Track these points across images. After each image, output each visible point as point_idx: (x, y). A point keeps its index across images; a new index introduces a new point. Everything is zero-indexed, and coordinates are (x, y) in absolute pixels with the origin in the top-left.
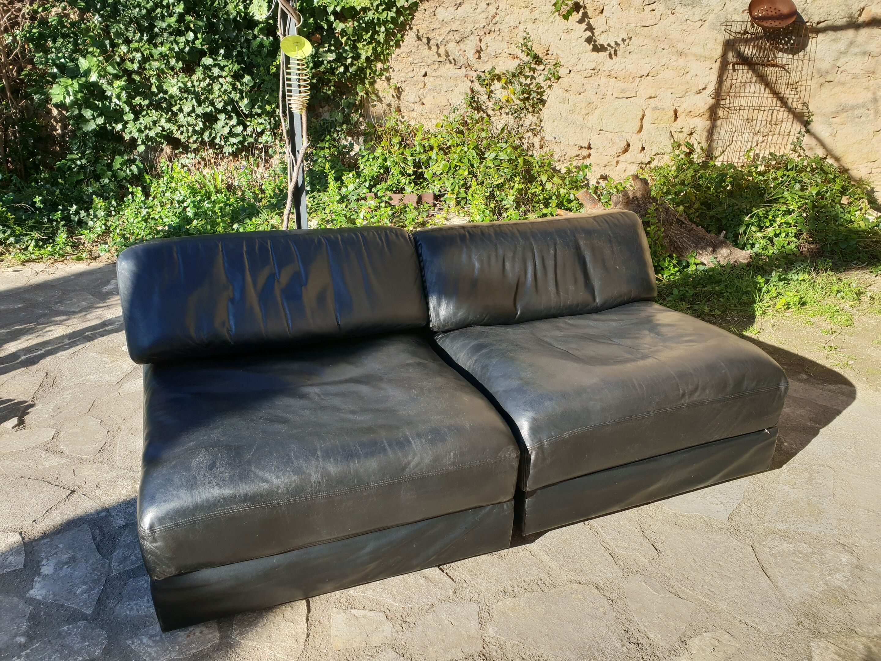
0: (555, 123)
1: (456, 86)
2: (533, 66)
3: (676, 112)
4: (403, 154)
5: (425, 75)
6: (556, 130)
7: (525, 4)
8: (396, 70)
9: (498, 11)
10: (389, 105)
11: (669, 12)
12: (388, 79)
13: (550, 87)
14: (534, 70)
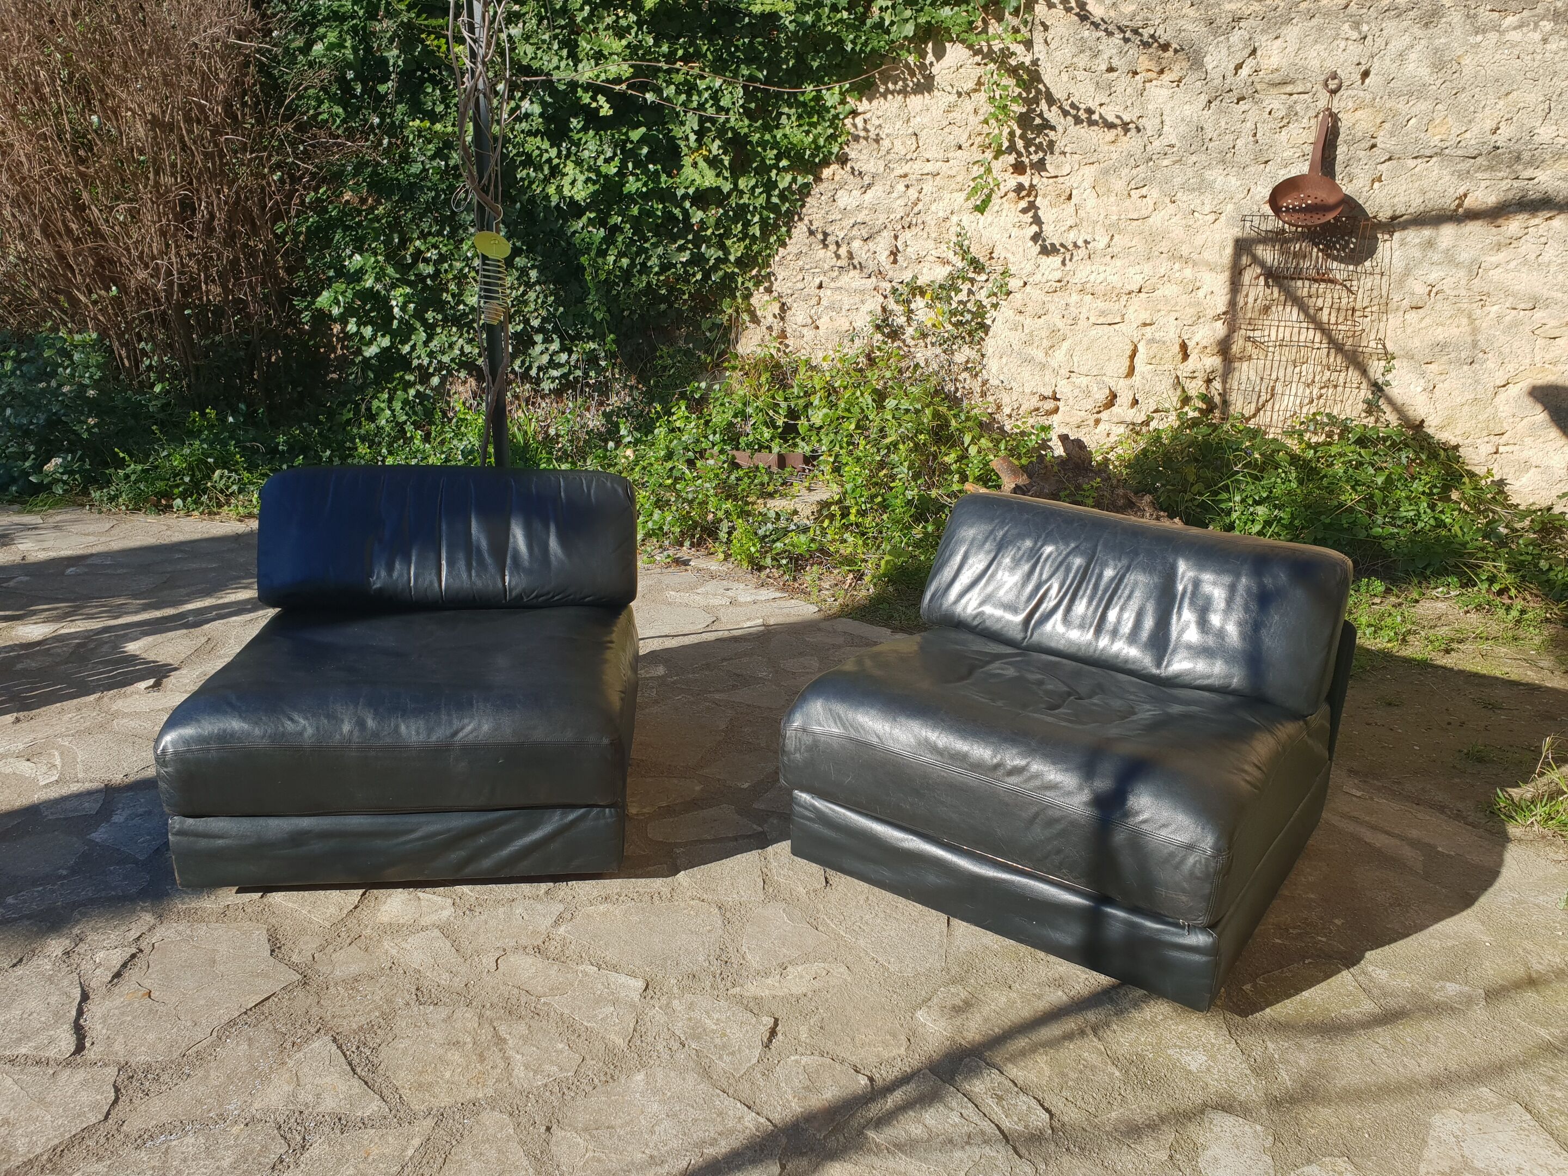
0: (1004, 360)
1: (863, 302)
2: (971, 275)
3: (1184, 347)
4: (774, 398)
5: (820, 287)
6: (1005, 370)
7: (959, 186)
8: (780, 277)
9: (921, 196)
10: (770, 328)
11: (1167, 200)
12: (769, 290)
13: (995, 306)
14: (972, 281)
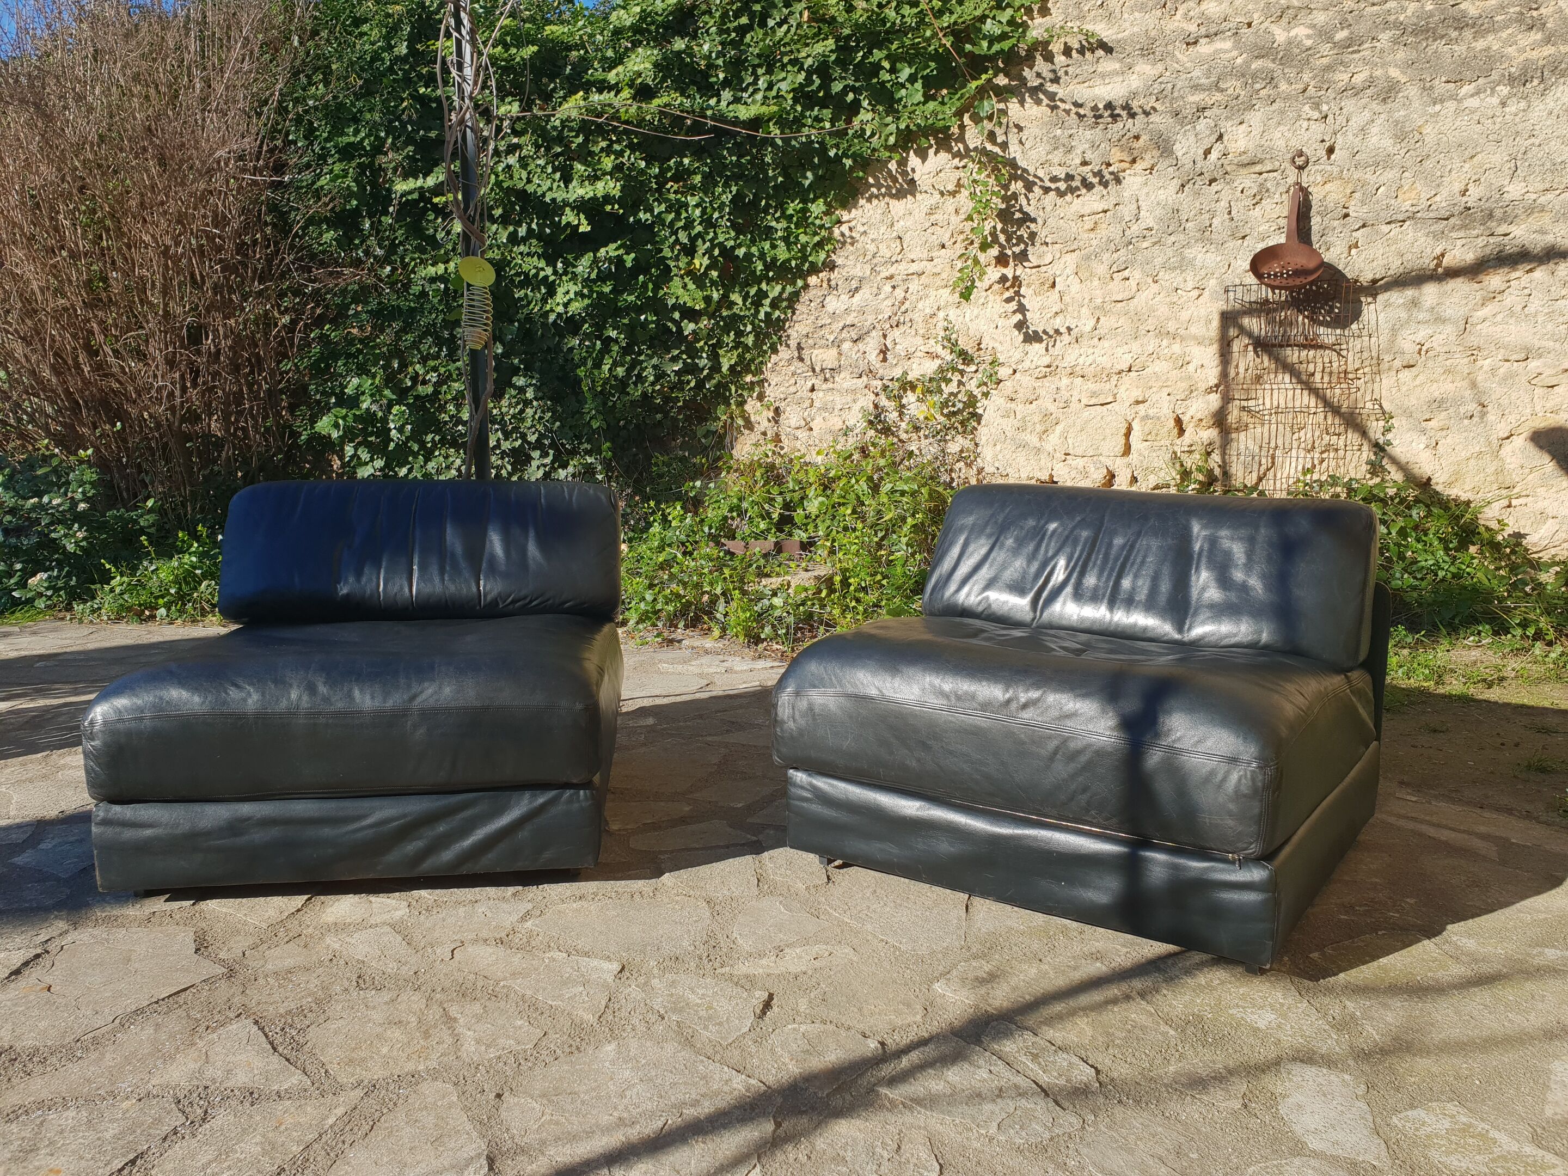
0: (998, 447)
1: (854, 401)
2: (961, 367)
3: (1179, 422)
4: (769, 493)
5: (813, 389)
6: (1000, 457)
7: (944, 283)
8: (773, 383)
9: (908, 295)
10: (764, 434)
11: (1150, 280)
12: (761, 397)
13: (986, 395)
14: (962, 373)
